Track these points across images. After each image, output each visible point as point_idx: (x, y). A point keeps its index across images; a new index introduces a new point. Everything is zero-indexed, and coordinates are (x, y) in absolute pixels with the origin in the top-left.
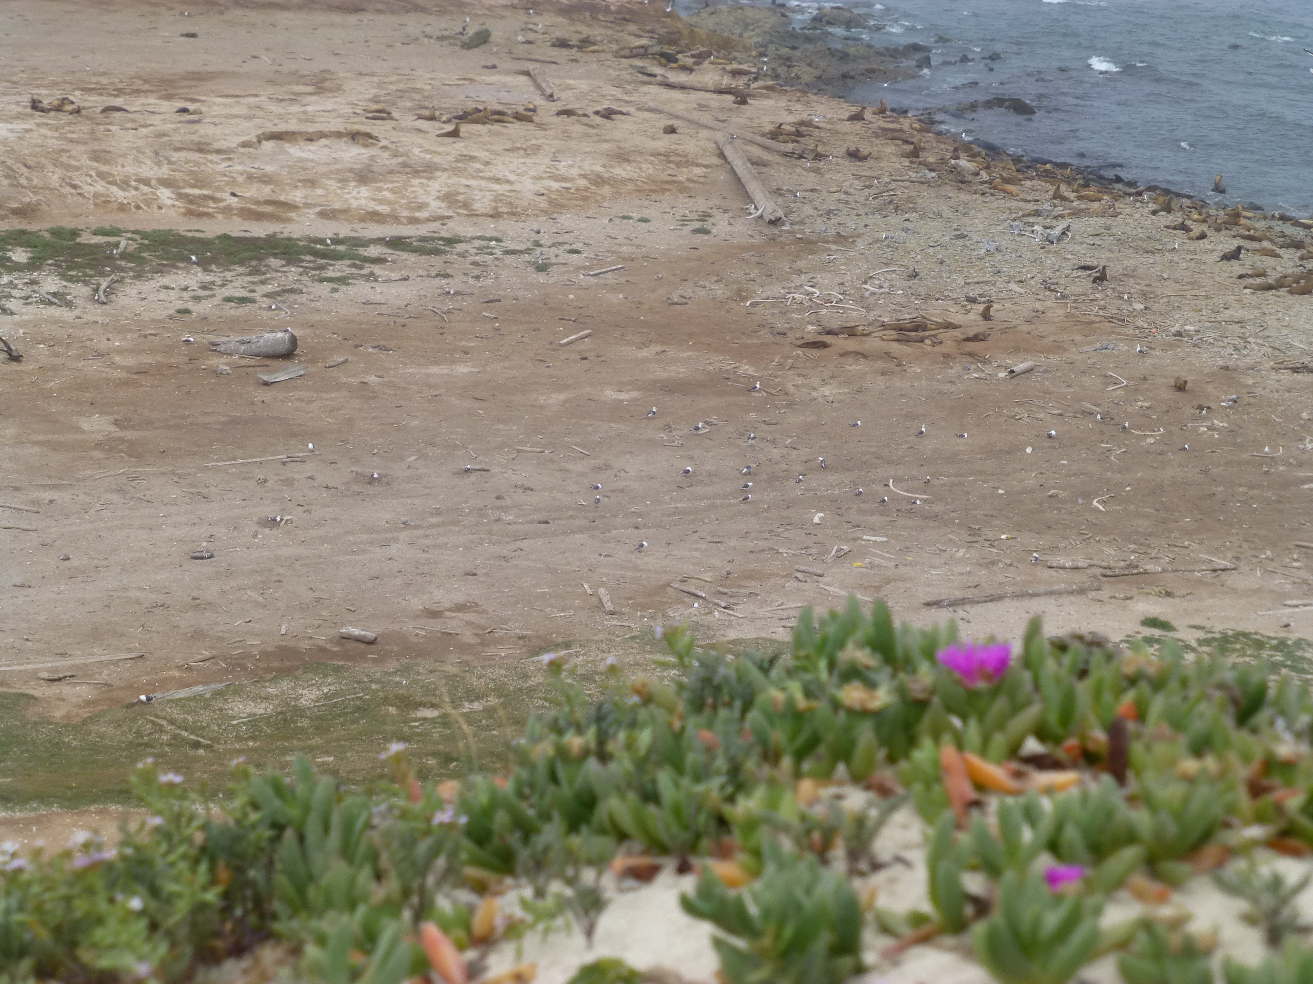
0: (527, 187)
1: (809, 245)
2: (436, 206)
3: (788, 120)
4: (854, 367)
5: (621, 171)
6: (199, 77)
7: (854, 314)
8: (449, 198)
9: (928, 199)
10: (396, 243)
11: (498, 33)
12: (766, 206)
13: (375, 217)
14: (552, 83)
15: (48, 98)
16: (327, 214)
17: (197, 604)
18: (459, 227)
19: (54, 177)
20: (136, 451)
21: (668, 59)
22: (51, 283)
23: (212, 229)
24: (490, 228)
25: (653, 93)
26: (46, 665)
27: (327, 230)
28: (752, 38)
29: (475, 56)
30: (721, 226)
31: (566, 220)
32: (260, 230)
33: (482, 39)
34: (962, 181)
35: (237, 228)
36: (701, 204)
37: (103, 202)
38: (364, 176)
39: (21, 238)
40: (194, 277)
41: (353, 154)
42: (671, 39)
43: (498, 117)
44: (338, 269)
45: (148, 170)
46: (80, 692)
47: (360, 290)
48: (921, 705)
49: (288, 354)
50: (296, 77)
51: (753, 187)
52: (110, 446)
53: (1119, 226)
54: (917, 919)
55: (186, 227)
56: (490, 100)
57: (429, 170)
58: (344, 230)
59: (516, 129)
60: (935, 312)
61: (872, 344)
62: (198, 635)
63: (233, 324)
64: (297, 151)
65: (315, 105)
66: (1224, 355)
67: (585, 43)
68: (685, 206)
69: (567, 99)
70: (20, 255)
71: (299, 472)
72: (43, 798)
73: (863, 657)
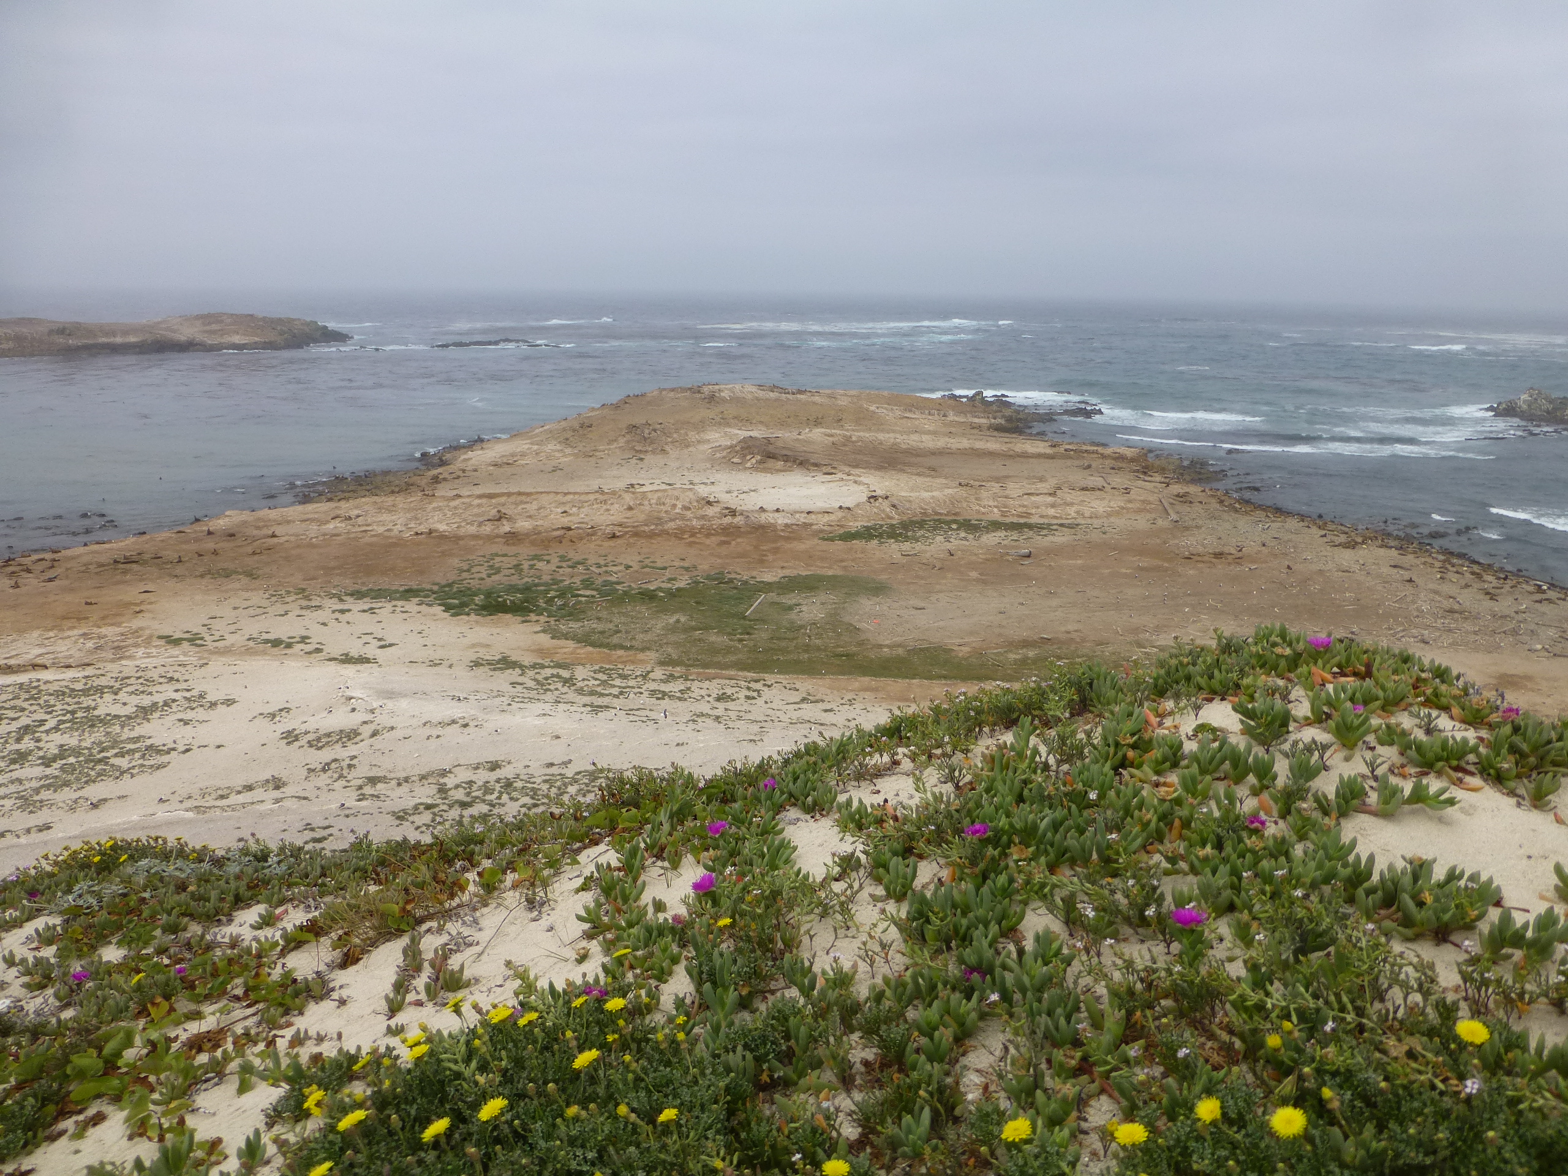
0: (1101, 510)
1: (1187, 528)
2: (1074, 515)
3: (1182, 491)
4: (1200, 565)
5: (1129, 505)
6: (1007, 477)
7: (1201, 549)
8: (1078, 512)
9: (1225, 516)
10: (1062, 525)
11: (1094, 465)
12: (1174, 517)
13: (1055, 517)
14: (1109, 480)
15: (963, 482)
16: (1042, 517)
17: (1000, 626)
18: (1080, 521)
19: (965, 505)
20: (985, 582)
21: (1145, 473)
22: (963, 534)
23: (1008, 520)
24: (1089, 521)
25: (1140, 483)
26: (958, 641)
27: (1041, 521)
28: (1171, 467)
29: (1087, 472)
30: (1160, 522)
31: (1112, 519)
32: (1022, 521)
33: (1089, 467)
34: (1236, 511)
35: (1015, 520)
36: (1153, 516)
37: (978, 512)
38: (1053, 506)
39: (955, 522)
40: (1003, 534)
41: (1050, 499)
42: (1146, 467)
43: (1093, 489)
44: (1044, 532)
45: (991, 503)
46: (966, 649)
47: (1050, 538)
48: (1300, 655)
49: (1029, 556)
50: (1034, 477)
51: (1170, 511)
52: (977, 580)
53: (1287, 526)
54: (1307, 718)
55: (1001, 519)
56: (1091, 485)
57: (1072, 504)
58: (1046, 521)
59: (1098, 493)
60: (1226, 550)
61: (1206, 558)
62: (1000, 635)
63: (1013, 547)
64: (1033, 498)
65: (1039, 485)
66: (1321, 566)
67: (1119, 469)
68: (1148, 516)
69: (1114, 485)
70: (954, 526)
71: (1030, 590)
72: (955, 678)
73: (1278, 640)
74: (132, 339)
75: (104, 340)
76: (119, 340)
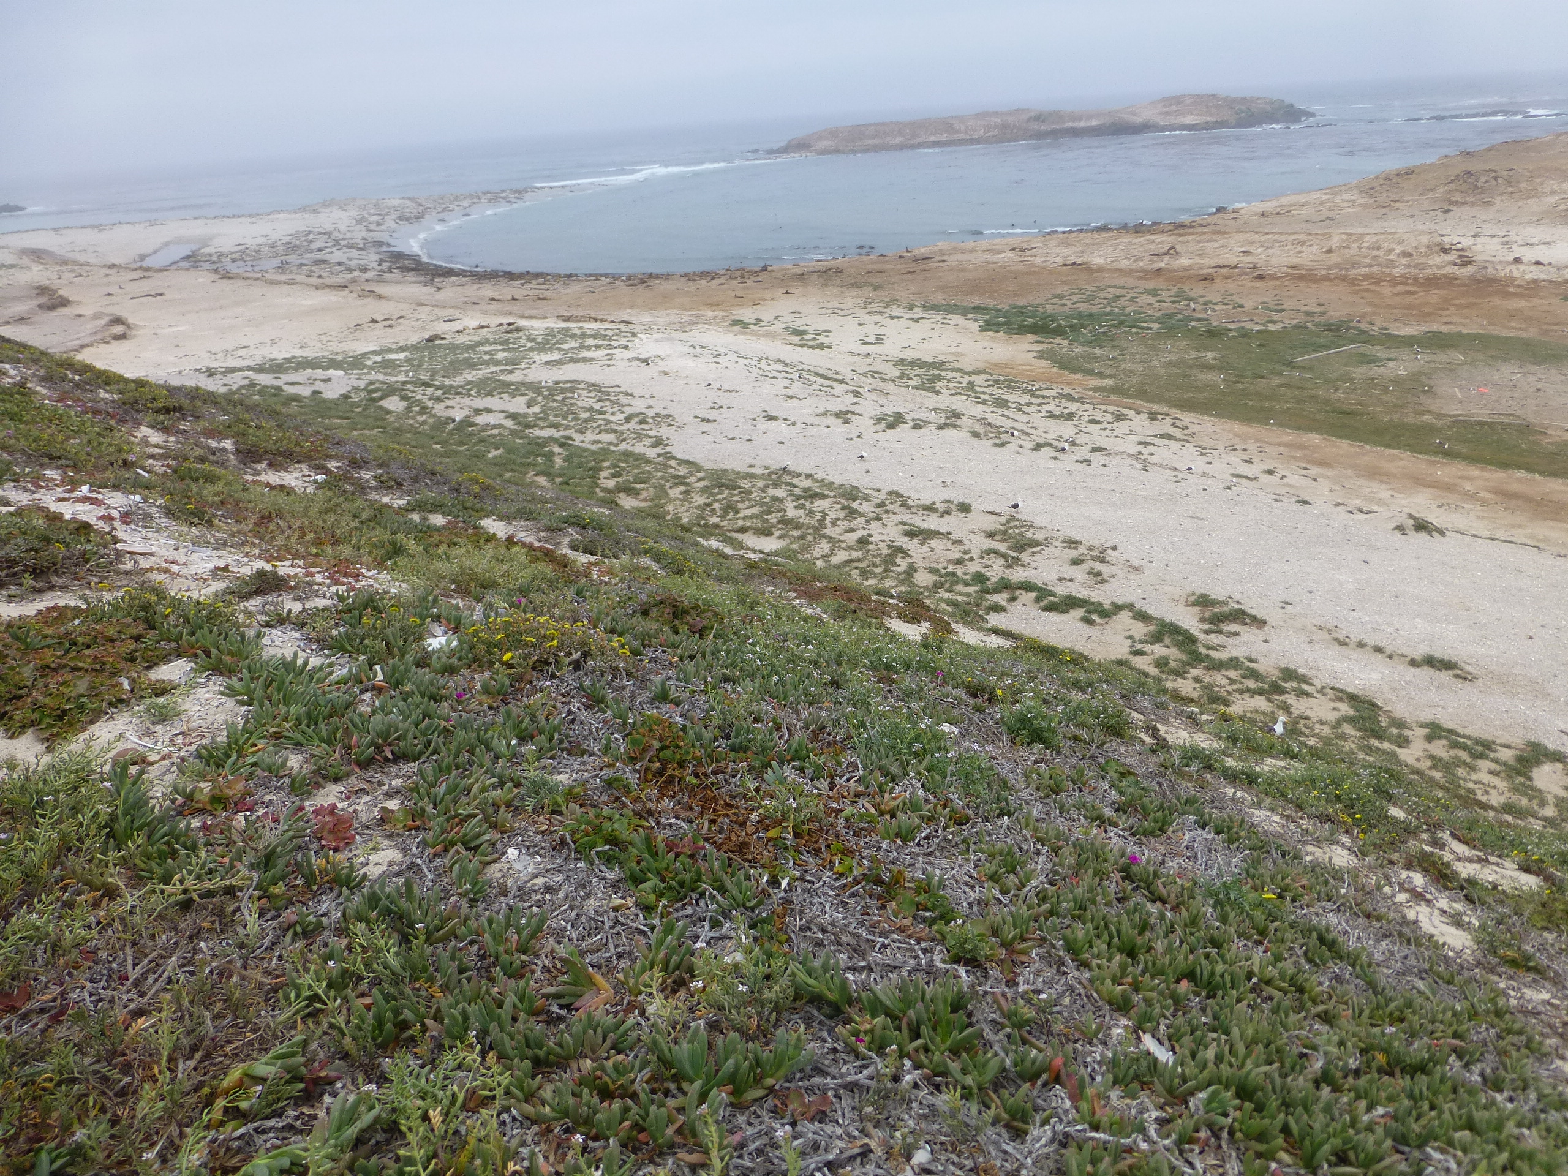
74: (1094, 123)
75: (1070, 124)
76: (1082, 124)
